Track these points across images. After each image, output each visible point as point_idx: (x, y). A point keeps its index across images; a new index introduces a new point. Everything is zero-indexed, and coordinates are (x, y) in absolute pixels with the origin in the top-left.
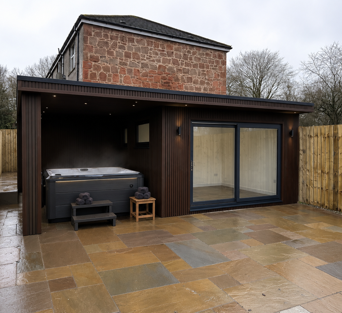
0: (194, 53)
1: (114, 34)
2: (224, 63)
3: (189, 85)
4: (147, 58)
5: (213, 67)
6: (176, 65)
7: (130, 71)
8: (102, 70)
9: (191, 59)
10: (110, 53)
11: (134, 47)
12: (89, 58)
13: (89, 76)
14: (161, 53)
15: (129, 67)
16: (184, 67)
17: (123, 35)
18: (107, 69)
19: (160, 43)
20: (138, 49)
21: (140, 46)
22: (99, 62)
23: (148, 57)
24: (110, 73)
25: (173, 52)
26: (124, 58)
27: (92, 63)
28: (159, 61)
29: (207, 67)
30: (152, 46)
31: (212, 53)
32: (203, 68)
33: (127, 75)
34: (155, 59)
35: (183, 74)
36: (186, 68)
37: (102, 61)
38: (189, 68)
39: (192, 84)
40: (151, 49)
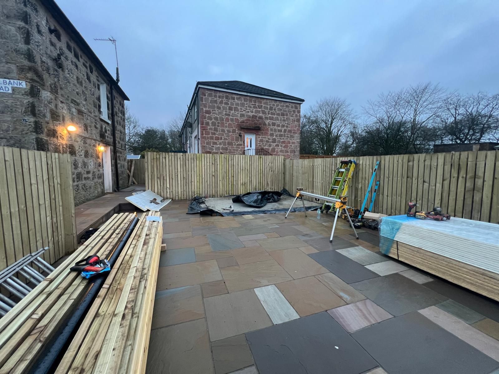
0: (277, 106)
1: (221, 94)
2: (299, 112)
3: (273, 127)
4: (244, 110)
5: (291, 115)
6: (265, 114)
7: (232, 120)
8: (213, 120)
9: (275, 110)
10: (219, 108)
11: (235, 103)
12: (204, 111)
13: (204, 124)
14: (253, 107)
15: (232, 117)
16: (270, 115)
17: (227, 95)
18: (216, 119)
19: (254, 99)
20: (237, 104)
21: (239, 102)
22: (211, 114)
24: (219, 121)
25: (262, 106)
26: (228, 111)
27: (206, 115)
28: (252, 112)
29: (287, 115)
30: (247, 102)
31: (290, 105)
32: (284, 116)
33: (230, 122)
34: (249, 111)
35: (269, 120)
36: (272, 116)
37: (213, 113)
38: (274, 116)
39: (276, 127)
40: (247, 104)
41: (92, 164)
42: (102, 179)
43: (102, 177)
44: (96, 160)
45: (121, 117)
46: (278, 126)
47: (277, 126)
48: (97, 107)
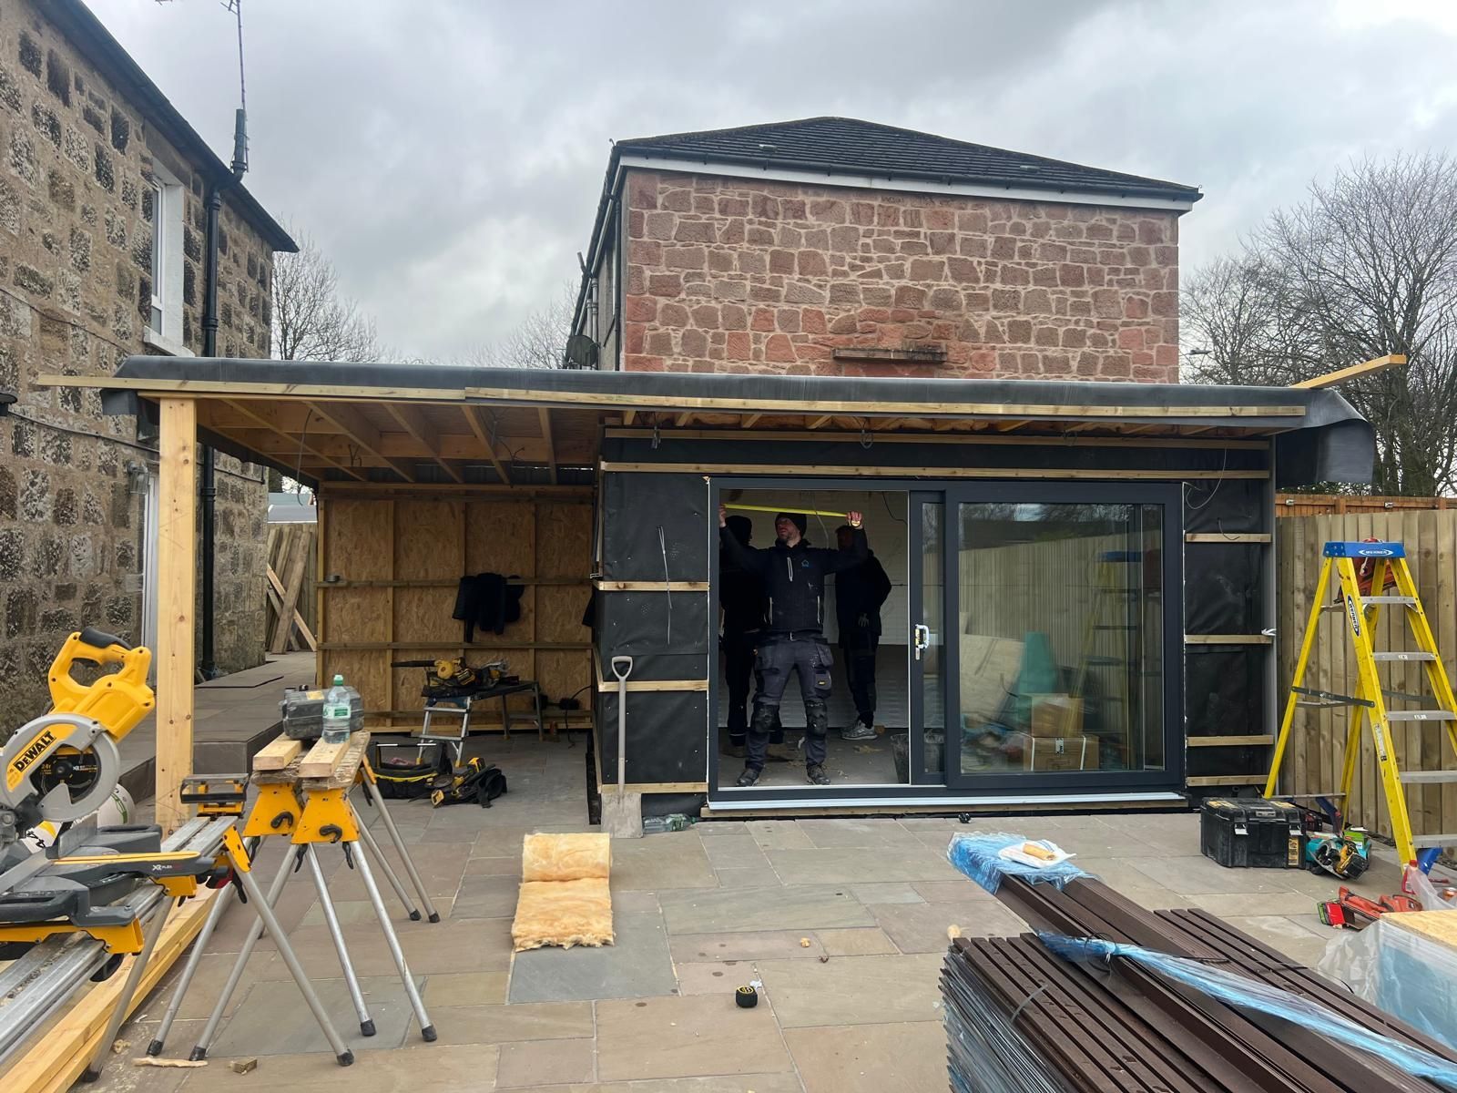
0: (1039, 231)
1: (733, 194)
2: (1170, 257)
3: (1019, 349)
4: (853, 267)
5: (1122, 276)
6: (969, 280)
7: (788, 320)
8: (691, 325)
9: (1025, 253)
10: (721, 262)
11: (803, 231)
12: (647, 283)
13: (647, 345)
14: (904, 247)
15: (787, 307)
16: (998, 286)
17: (765, 193)
18: (706, 318)
19: (906, 206)
20: (817, 238)
21: (828, 227)
22: (683, 296)
23: (858, 262)
24: (721, 330)
25: (952, 237)
26: (768, 275)
27: (655, 303)
28: (897, 273)
29: (1096, 278)
30: (871, 222)
31: (1114, 221)
32: (1079, 282)
33: (779, 332)
34: (881, 266)
35: (994, 313)
36: (1008, 288)
37: (692, 291)
38: (1020, 288)
39: (1032, 344)
40: (868, 234)
41: (87, 551)
42: (134, 625)
43: (134, 616)
44: (107, 533)
45: (252, 330)
46: (1047, 338)
47: (1038, 342)
48: (136, 291)
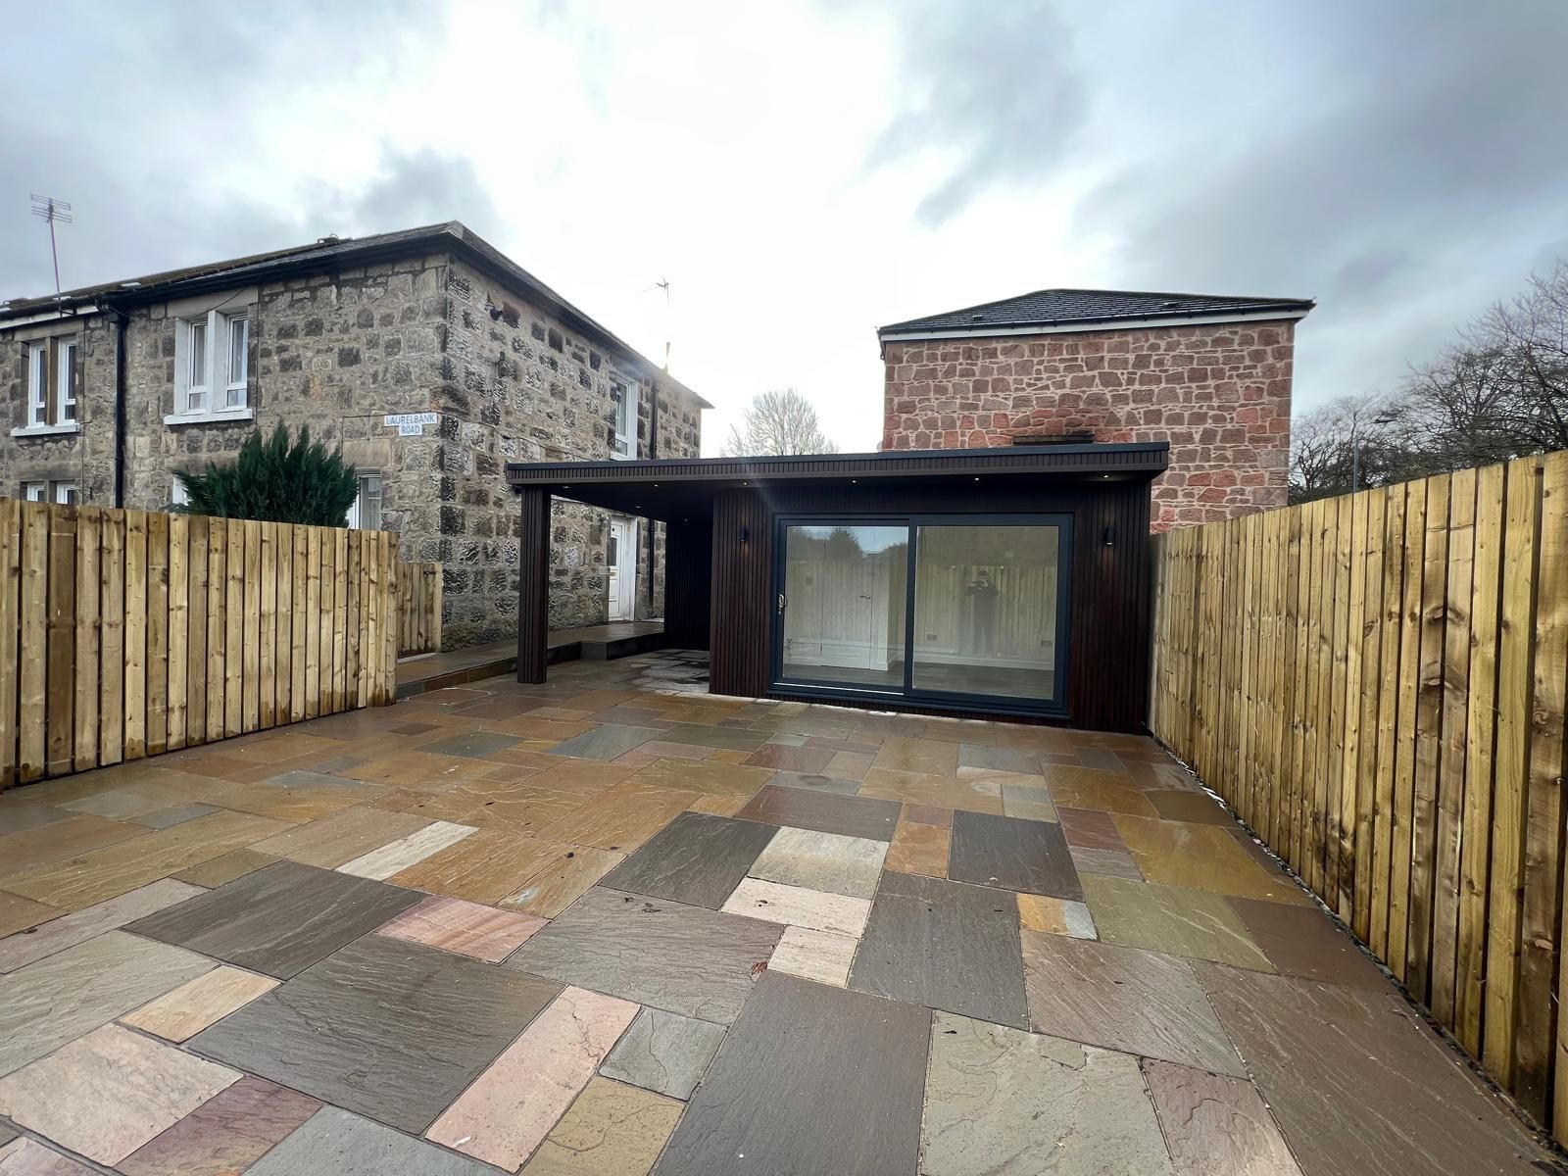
0: (1172, 347)
1: (950, 348)
2: (1286, 353)
3: (1152, 429)
4: (1029, 385)
5: (1241, 371)
6: (1114, 385)
7: (984, 421)
8: (922, 428)
9: (1160, 363)
10: (941, 390)
11: (995, 366)
12: (895, 407)
13: (895, 442)
14: (1065, 369)
15: (984, 413)
16: (1137, 386)
17: (971, 345)
18: (931, 424)
19: (1069, 341)
20: (1006, 369)
21: (1012, 361)
22: (917, 412)
23: (1032, 381)
24: (940, 430)
25: (1102, 358)
26: (971, 395)
27: (901, 418)
28: (1062, 385)
29: (1218, 374)
30: (1043, 354)
31: (1236, 333)
32: (1205, 378)
33: (977, 428)
34: (1050, 382)
35: (1132, 405)
36: (1144, 388)
37: (923, 409)
38: (1153, 387)
39: (1163, 424)
40: (1040, 363)
41: (575, 554)
42: (603, 591)
44: (587, 547)
46: (1176, 419)
47: (1167, 423)
